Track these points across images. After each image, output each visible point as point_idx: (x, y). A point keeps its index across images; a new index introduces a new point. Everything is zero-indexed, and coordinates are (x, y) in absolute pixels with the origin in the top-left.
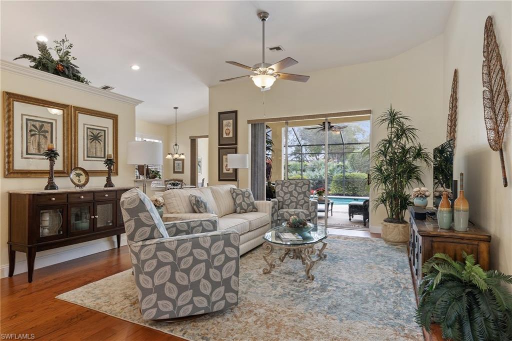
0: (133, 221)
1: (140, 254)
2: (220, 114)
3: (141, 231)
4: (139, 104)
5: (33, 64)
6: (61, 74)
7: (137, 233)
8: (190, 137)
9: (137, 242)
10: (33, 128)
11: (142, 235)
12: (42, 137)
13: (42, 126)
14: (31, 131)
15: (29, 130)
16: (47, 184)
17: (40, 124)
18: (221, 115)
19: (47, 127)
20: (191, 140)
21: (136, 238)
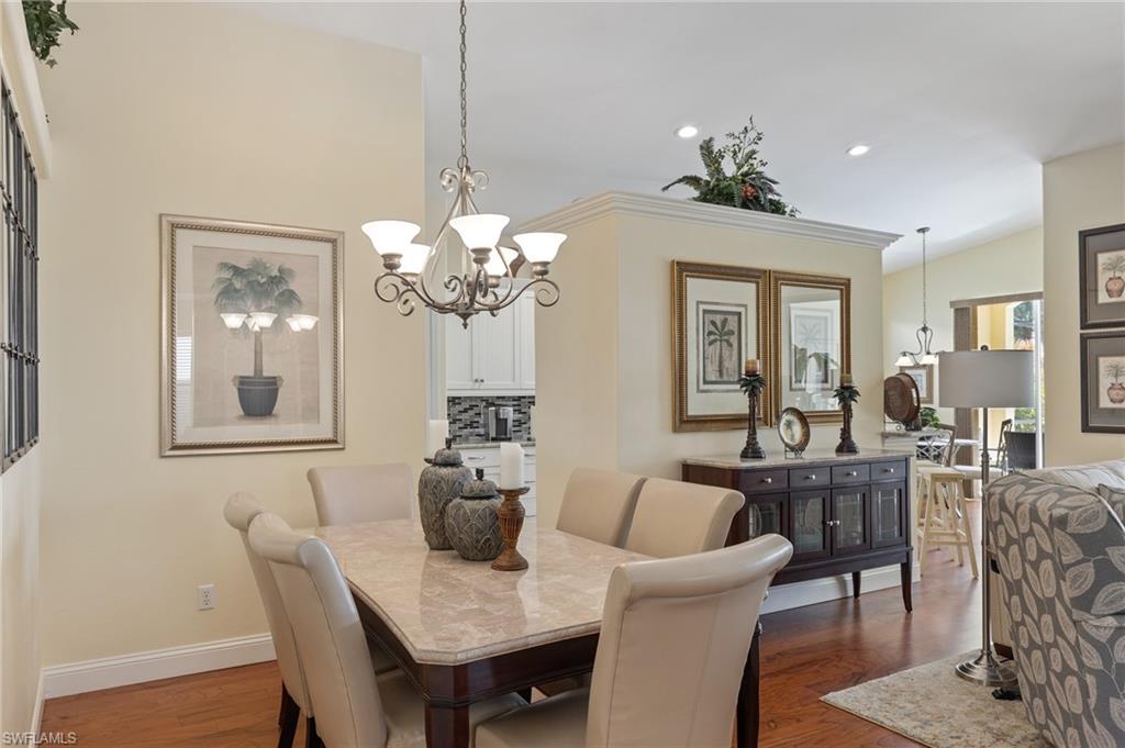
0: (1091, 564)
1: (1112, 648)
2: (1084, 236)
3: (1110, 591)
4: (892, 244)
5: (696, 194)
6: (751, 206)
7: (1101, 596)
8: (952, 304)
9: (1099, 617)
10: (712, 329)
11: (1112, 602)
12: (725, 344)
13: (725, 322)
14: (710, 333)
15: (706, 332)
16: (745, 445)
17: (722, 317)
18: (1091, 240)
19: (732, 324)
20: (957, 310)
21: (1098, 607)
